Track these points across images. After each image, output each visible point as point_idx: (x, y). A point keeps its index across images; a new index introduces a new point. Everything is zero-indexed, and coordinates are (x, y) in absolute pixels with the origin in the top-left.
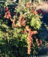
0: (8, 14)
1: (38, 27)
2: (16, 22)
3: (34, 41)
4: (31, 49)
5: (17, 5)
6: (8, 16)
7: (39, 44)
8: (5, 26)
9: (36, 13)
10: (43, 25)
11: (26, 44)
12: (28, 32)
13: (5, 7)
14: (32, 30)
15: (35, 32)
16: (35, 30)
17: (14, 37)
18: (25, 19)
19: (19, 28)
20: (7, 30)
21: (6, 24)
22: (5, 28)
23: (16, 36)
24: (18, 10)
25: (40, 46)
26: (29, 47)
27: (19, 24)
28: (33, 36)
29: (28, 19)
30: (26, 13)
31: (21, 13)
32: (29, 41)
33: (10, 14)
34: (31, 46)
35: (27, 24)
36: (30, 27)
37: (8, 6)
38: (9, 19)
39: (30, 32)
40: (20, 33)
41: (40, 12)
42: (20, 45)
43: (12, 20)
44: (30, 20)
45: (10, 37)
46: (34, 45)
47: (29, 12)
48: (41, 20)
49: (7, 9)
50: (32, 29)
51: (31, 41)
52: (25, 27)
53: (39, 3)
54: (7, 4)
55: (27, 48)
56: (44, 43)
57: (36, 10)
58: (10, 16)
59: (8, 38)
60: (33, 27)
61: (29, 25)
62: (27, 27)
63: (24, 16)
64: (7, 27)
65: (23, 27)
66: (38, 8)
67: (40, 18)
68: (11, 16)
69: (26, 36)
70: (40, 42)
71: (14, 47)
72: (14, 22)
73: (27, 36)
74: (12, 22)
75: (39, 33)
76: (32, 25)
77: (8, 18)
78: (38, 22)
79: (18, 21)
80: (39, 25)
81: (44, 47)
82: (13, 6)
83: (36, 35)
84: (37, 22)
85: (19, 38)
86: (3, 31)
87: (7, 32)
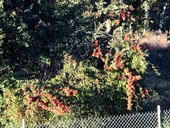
0: (97, 51)
1: (143, 70)
2: (109, 63)
3: (137, 91)
4: (132, 102)
5: (111, 38)
6: (97, 54)
7: (143, 96)
8: (93, 69)
9: (139, 48)
10: (149, 66)
11: (125, 95)
12: (127, 77)
13: (93, 40)
14: (133, 75)
15: (138, 77)
16: (138, 75)
17: (108, 85)
18: (123, 58)
19: (114, 71)
20: (97, 75)
21: (94, 66)
22: (93, 72)
23: (110, 84)
24: (112, 44)
25: (145, 98)
26: (129, 100)
27: (114, 66)
28: (135, 83)
29: (127, 58)
30: (124, 50)
31: (117, 49)
32: (129, 91)
33: (101, 51)
34: (132, 99)
35: (126, 66)
36: (131, 70)
37: (98, 39)
38: (99, 58)
39: (130, 77)
40: (116, 79)
41: (145, 47)
42: (116, 96)
43: (103, 60)
44: (130, 60)
45: (101, 85)
46: (136, 97)
47: (128, 48)
48: (147, 59)
49: (96, 44)
50: (134, 72)
51: (132, 91)
52: (122, 71)
53: (144, 34)
54: (95, 36)
55: (126, 102)
56: (151, 93)
57: (138, 45)
58: (100, 53)
59: (98, 86)
60: (135, 70)
61: (129, 67)
62: (126, 70)
63: (122, 53)
64: (97, 71)
65: (120, 70)
66: (143, 41)
67: (145, 57)
68: (102, 53)
69: (124, 83)
70: (145, 92)
71: (107, 100)
72: (106, 63)
73: (127, 83)
74: (104, 63)
75: (144, 78)
76: (134, 66)
77: (97, 56)
78: (142, 63)
79: (112, 62)
80: (143, 66)
81: (151, 99)
82: (105, 39)
83: (139, 81)
84: (140, 62)
85: (115, 86)
86: (91, 76)
87: (96, 78)
